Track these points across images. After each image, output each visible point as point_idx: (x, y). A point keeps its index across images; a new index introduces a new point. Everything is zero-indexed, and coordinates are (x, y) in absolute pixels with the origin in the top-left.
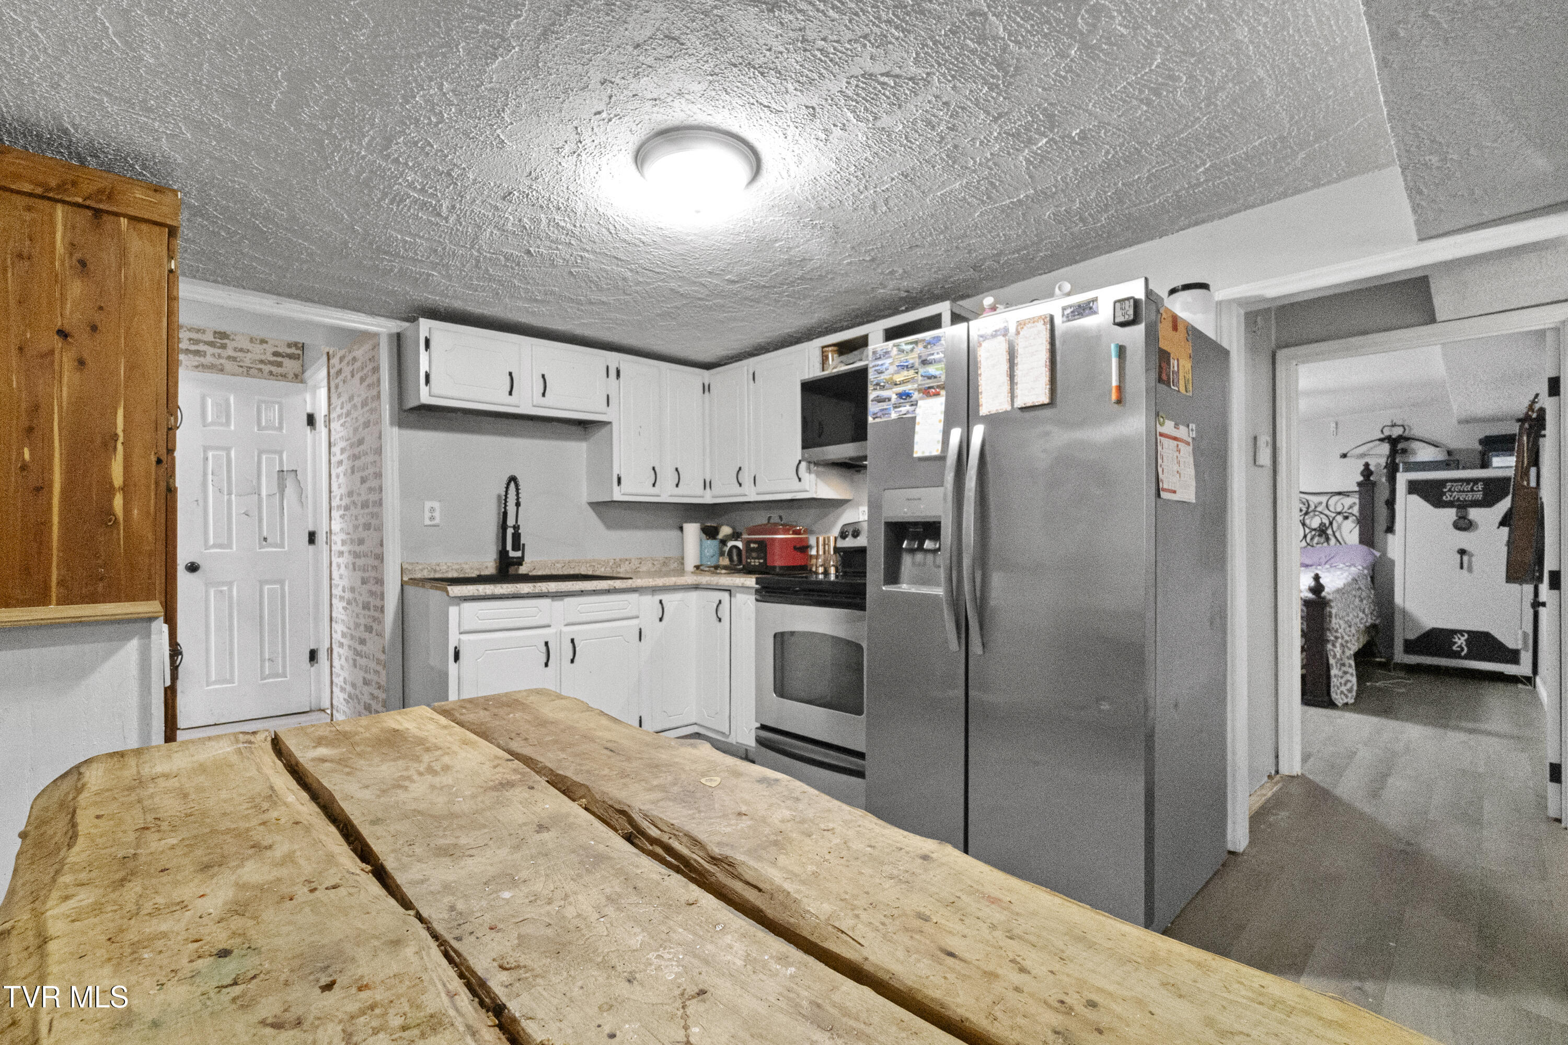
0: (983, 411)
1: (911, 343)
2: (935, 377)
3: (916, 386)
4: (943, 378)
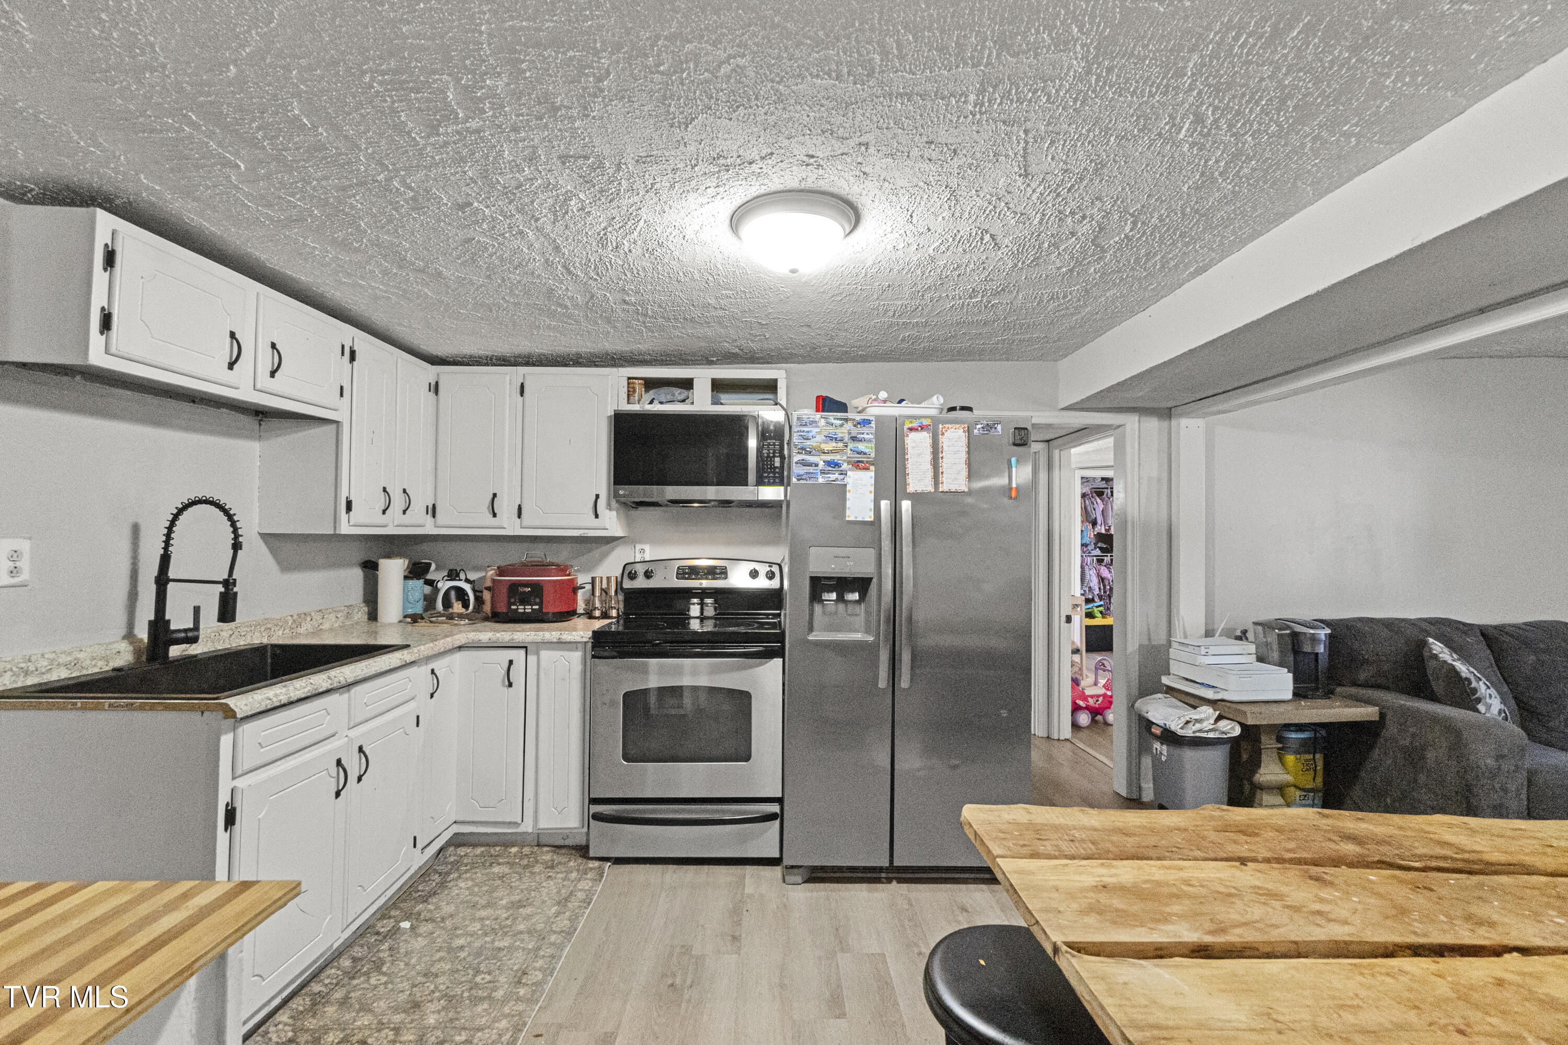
0: (910, 489)
1: (841, 419)
2: (865, 454)
3: (845, 458)
4: (873, 455)
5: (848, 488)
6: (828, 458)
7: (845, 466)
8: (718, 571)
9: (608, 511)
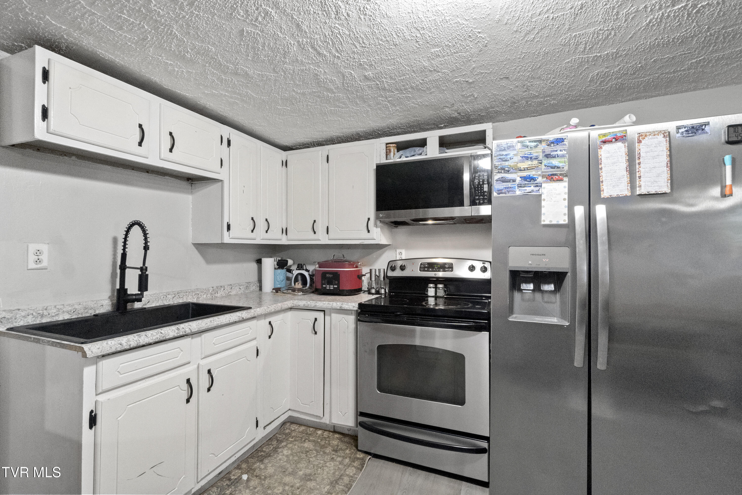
0: (605, 194)
1: (535, 141)
2: (558, 167)
3: (540, 173)
4: (566, 168)
5: (543, 197)
6: (524, 174)
8: (447, 266)
9: (375, 228)
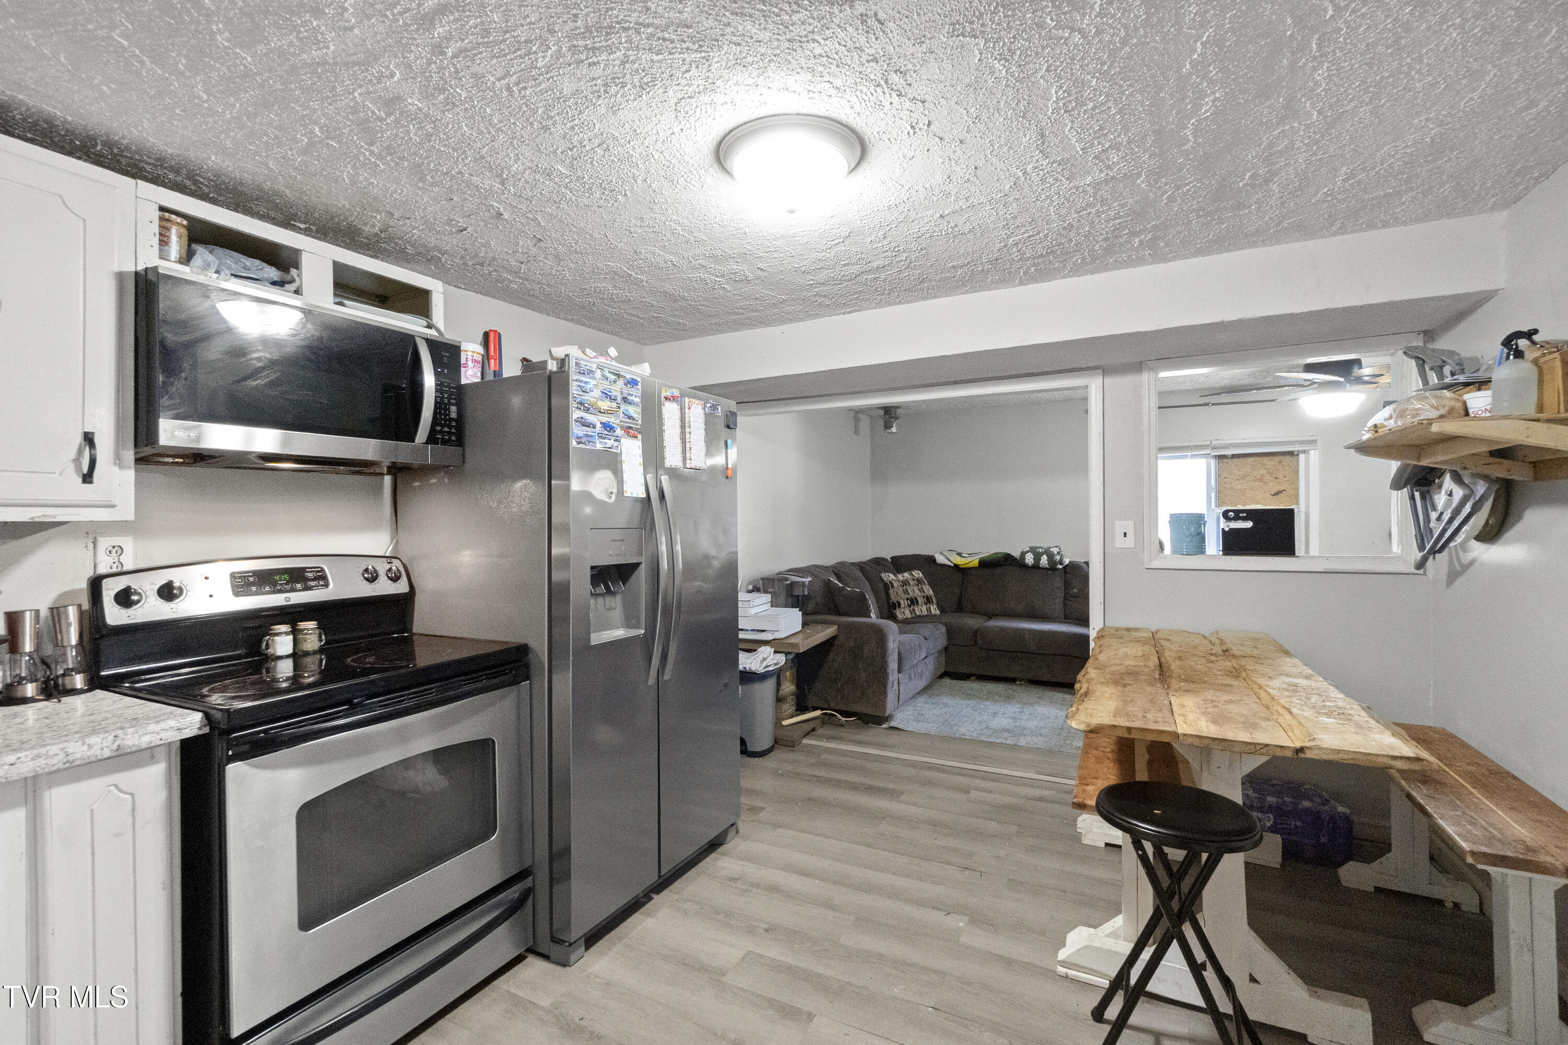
0: (667, 463)
1: (614, 374)
2: (634, 419)
3: (618, 421)
4: (640, 422)
5: (623, 457)
6: (605, 419)
7: (619, 432)
8: (310, 575)
9: (117, 468)
